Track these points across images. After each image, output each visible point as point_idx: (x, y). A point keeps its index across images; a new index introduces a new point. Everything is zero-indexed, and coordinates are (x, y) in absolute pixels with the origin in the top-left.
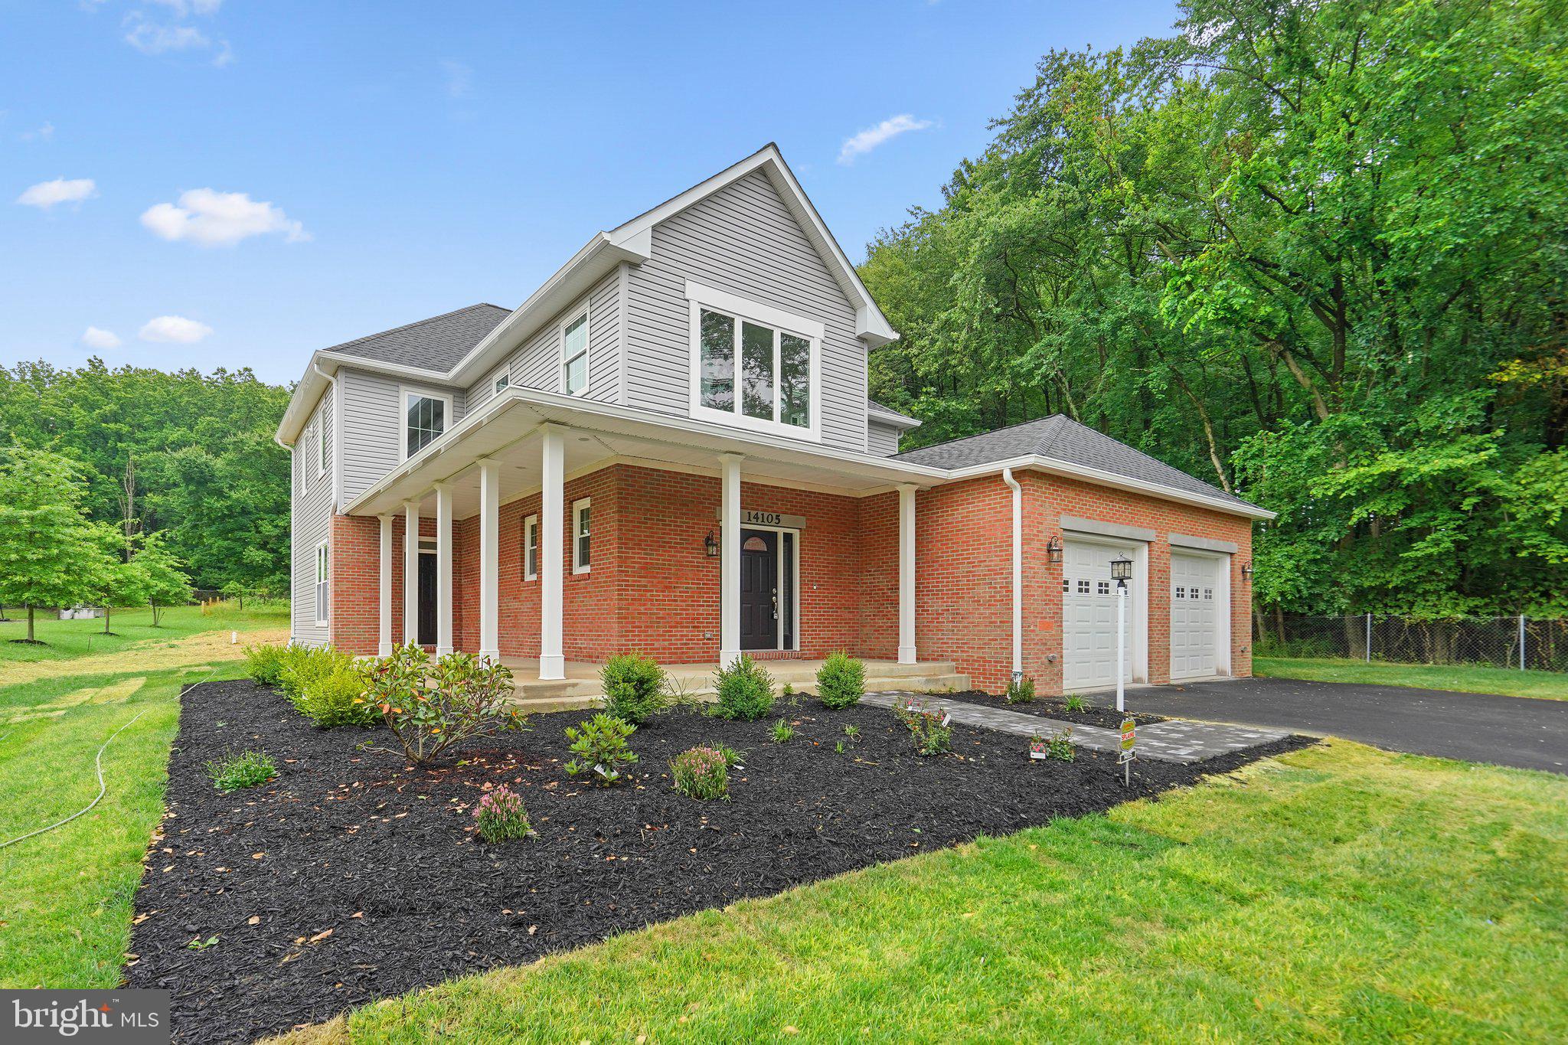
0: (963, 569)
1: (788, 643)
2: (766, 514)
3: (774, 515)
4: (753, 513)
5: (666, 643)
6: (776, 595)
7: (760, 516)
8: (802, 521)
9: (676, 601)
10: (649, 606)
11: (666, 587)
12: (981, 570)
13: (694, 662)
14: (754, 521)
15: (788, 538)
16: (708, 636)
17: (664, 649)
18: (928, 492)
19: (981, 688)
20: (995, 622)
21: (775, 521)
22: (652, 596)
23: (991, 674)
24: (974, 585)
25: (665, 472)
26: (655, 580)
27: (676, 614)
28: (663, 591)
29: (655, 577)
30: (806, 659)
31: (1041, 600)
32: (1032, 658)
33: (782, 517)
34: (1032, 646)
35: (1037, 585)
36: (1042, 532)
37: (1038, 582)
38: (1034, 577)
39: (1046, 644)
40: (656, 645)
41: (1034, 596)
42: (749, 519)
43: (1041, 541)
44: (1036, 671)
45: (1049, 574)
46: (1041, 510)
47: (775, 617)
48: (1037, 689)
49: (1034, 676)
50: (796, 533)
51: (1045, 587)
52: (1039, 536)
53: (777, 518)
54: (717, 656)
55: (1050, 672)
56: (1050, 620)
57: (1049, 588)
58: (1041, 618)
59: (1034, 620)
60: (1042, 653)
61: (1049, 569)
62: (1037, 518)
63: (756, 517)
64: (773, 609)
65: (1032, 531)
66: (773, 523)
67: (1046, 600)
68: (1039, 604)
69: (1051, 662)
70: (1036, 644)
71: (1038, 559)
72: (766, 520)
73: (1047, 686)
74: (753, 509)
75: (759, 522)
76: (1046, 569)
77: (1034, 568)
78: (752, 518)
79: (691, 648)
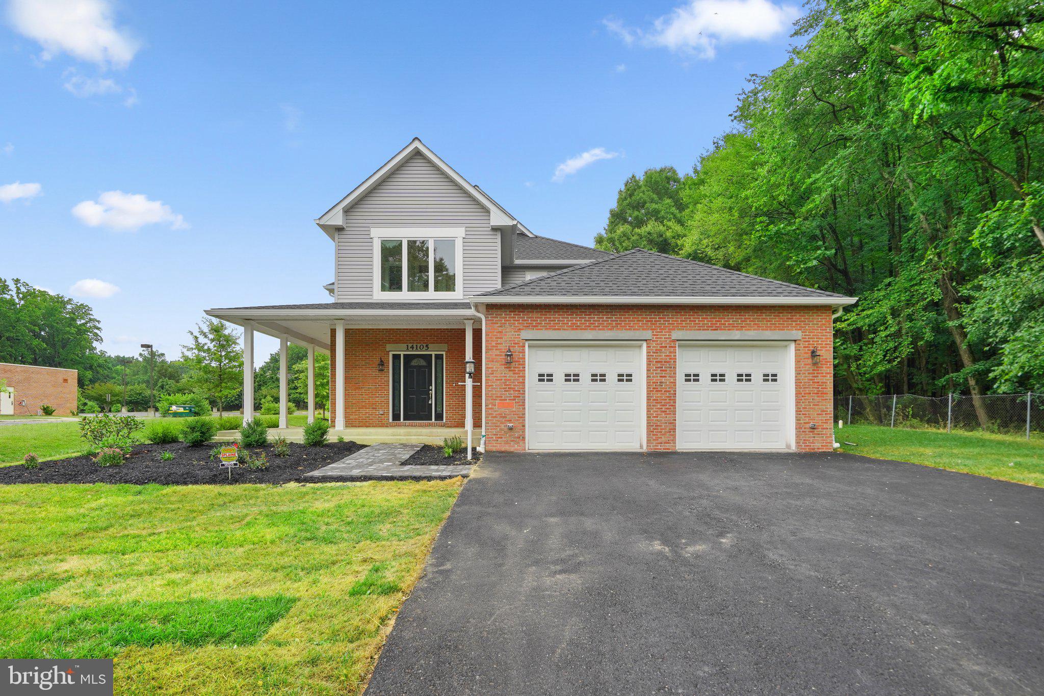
1: (439, 417)
2: (419, 345)
3: (425, 345)
4: (410, 345)
5: (357, 416)
6: (431, 390)
7: (415, 346)
8: (445, 346)
9: (362, 395)
11: (357, 388)
13: (373, 426)
14: (411, 350)
15: (439, 357)
16: (382, 413)
21: (425, 348)
22: (349, 392)
26: (350, 385)
27: (363, 402)
28: (355, 390)
29: (350, 383)
30: (448, 426)
31: (500, 388)
32: (490, 426)
33: (430, 345)
34: (490, 418)
35: (495, 378)
36: (502, 344)
37: (497, 377)
38: (493, 374)
39: (505, 417)
40: (351, 417)
41: (492, 386)
42: (408, 349)
43: (500, 349)
44: (494, 435)
45: (509, 371)
46: (500, 329)
47: (430, 402)
48: (496, 446)
49: (492, 438)
50: (444, 353)
51: (505, 380)
52: (497, 347)
53: (427, 346)
54: (387, 424)
55: (510, 436)
56: (510, 401)
57: (509, 380)
58: (500, 400)
59: (492, 401)
60: (501, 423)
61: (509, 368)
62: (496, 335)
63: (412, 347)
64: (429, 398)
65: (491, 343)
66: (424, 349)
67: (506, 388)
68: (497, 391)
69: (511, 429)
70: (495, 417)
71: (496, 361)
72: (418, 348)
73: (507, 445)
74: (410, 343)
75: (414, 350)
76: (505, 368)
77: (492, 368)
78: (409, 348)
79: (372, 419)
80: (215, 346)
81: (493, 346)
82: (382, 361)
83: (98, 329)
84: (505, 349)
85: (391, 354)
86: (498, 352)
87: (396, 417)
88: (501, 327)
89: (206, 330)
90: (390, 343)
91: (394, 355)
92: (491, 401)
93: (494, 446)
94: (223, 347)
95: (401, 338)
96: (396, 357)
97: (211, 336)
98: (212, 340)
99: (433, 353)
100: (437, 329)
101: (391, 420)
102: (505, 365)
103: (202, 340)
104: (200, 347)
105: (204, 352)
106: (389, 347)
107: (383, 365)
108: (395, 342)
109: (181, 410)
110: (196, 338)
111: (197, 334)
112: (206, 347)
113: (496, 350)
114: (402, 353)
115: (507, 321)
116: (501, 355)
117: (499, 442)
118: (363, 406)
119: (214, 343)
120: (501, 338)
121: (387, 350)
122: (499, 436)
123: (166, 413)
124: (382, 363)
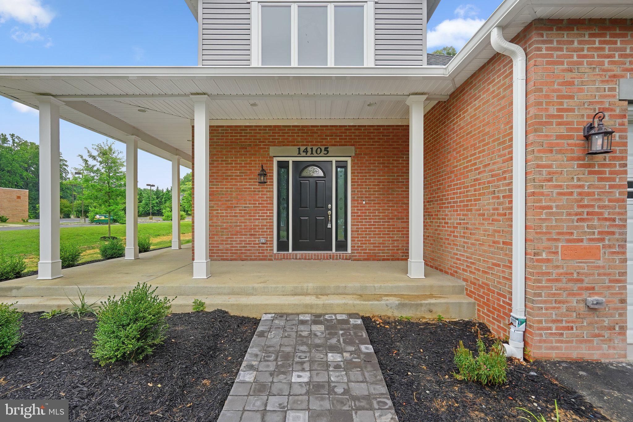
0: (472, 176)
1: (342, 246)
2: (315, 148)
3: (323, 148)
4: (303, 148)
5: (229, 246)
6: (331, 210)
7: (309, 151)
8: (352, 150)
9: (236, 216)
10: (215, 221)
11: (228, 207)
12: (485, 177)
13: (251, 260)
14: (304, 154)
15: (342, 165)
16: (263, 240)
17: (227, 250)
18: (448, 101)
19: (485, 322)
20: (498, 243)
21: (323, 152)
22: (217, 213)
23: (494, 308)
24: (480, 195)
25: (228, 126)
26: (220, 203)
27: (237, 226)
28: (226, 210)
29: (220, 201)
30: (355, 260)
31: (569, 214)
32: (545, 302)
33: (330, 149)
34: (544, 284)
35: (556, 191)
36: (572, 110)
37: (560, 186)
38: (550, 180)
39: (581, 281)
40: (221, 247)
41: (550, 207)
42: (299, 153)
43: (568, 123)
44: (554, 321)
45: (590, 173)
46: (568, 76)
47: (329, 226)
48: (557, 348)
49: (550, 328)
50: (349, 160)
51: (580, 194)
52: (561, 117)
53: (326, 149)
54: (270, 256)
55: (590, 324)
56: (593, 244)
57: (588, 194)
58: (569, 241)
59: (550, 244)
60: (569, 295)
61: (589, 166)
62: (558, 90)
63: (306, 151)
64: (327, 220)
65: (547, 110)
66: (322, 154)
67: (581, 214)
68: (562, 220)
69: (592, 309)
70: (557, 280)
71: (560, 152)
72: (314, 152)
73: (583, 346)
74: (302, 145)
75: (309, 154)
76: (580, 166)
77: (550, 166)
78: (301, 152)
79: (249, 250)
80: (103, 168)
81: (553, 116)
82: (263, 170)
83: (66, 166)
84: (578, 123)
85: (275, 160)
86: (563, 130)
87: (283, 246)
88: (571, 71)
89: (95, 153)
90: (275, 145)
91: (279, 162)
92: (546, 244)
93: (552, 348)
94: (110, 169)
95: (290, 139)
96: (283, 165)
97: (99, 159)
98: (101, 163)
99: (334, 160)
100: (341, 126)
101: (275, 251)
102: (579, 159)
103: (91, 162)
104: (89, 168)
105: (93, 173)
106: (273, 150)
107: (265, 175)
108: (282, 144)
109: (103, 218)
110: (86, 161)
111: (86, 157)
112: (95, 168)
113: (559, 124)
114: (291, 160)
115: (585, 56)
116: (571, 137)
117: (564, 338)
118: (237, 232)
119: (102, 165)
120: (572, 97)
121: (271, 155)
122: (564, 324)
123: (93, 221)
124: (264, 173)
